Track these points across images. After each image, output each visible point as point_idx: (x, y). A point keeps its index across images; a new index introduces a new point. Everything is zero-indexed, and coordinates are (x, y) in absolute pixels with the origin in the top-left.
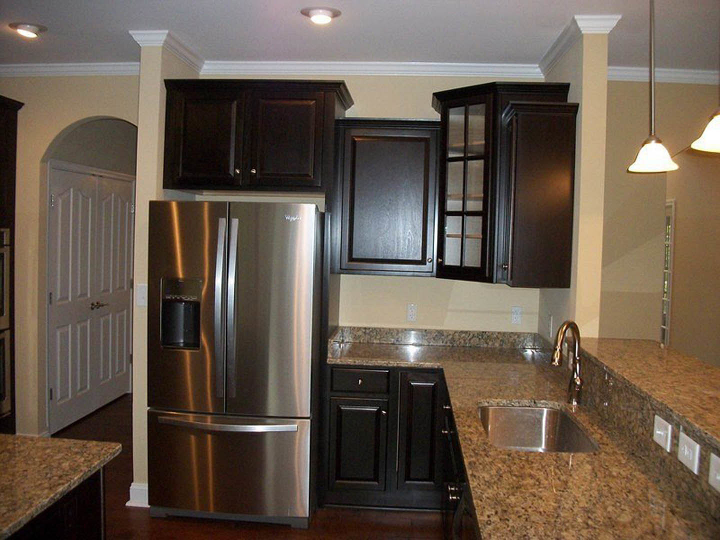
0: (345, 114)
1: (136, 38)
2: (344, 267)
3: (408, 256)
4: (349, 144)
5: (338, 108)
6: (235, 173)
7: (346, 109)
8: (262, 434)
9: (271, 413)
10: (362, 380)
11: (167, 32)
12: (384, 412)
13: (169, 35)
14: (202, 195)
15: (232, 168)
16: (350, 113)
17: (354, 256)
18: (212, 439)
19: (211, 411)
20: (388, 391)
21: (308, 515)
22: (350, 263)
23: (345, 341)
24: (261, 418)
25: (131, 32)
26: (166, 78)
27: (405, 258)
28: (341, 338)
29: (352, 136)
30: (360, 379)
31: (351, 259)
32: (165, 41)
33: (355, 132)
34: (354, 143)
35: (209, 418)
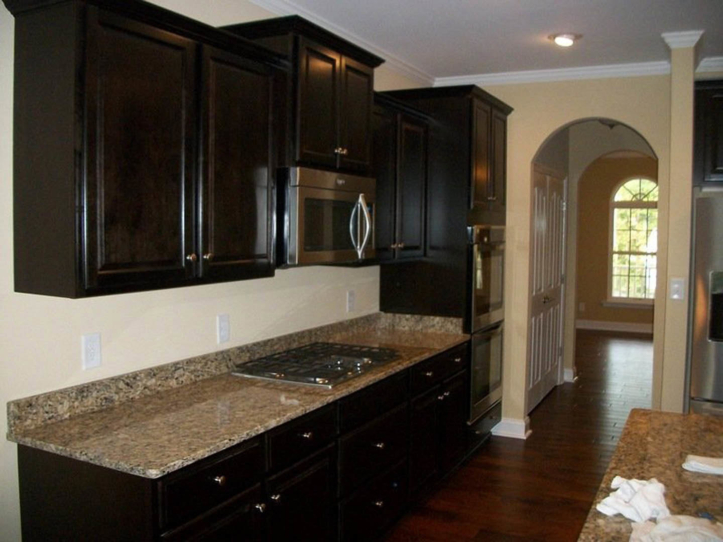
1: (667, 41)
11: (702, 31)
13: (703, 35)
25: (663, 35)
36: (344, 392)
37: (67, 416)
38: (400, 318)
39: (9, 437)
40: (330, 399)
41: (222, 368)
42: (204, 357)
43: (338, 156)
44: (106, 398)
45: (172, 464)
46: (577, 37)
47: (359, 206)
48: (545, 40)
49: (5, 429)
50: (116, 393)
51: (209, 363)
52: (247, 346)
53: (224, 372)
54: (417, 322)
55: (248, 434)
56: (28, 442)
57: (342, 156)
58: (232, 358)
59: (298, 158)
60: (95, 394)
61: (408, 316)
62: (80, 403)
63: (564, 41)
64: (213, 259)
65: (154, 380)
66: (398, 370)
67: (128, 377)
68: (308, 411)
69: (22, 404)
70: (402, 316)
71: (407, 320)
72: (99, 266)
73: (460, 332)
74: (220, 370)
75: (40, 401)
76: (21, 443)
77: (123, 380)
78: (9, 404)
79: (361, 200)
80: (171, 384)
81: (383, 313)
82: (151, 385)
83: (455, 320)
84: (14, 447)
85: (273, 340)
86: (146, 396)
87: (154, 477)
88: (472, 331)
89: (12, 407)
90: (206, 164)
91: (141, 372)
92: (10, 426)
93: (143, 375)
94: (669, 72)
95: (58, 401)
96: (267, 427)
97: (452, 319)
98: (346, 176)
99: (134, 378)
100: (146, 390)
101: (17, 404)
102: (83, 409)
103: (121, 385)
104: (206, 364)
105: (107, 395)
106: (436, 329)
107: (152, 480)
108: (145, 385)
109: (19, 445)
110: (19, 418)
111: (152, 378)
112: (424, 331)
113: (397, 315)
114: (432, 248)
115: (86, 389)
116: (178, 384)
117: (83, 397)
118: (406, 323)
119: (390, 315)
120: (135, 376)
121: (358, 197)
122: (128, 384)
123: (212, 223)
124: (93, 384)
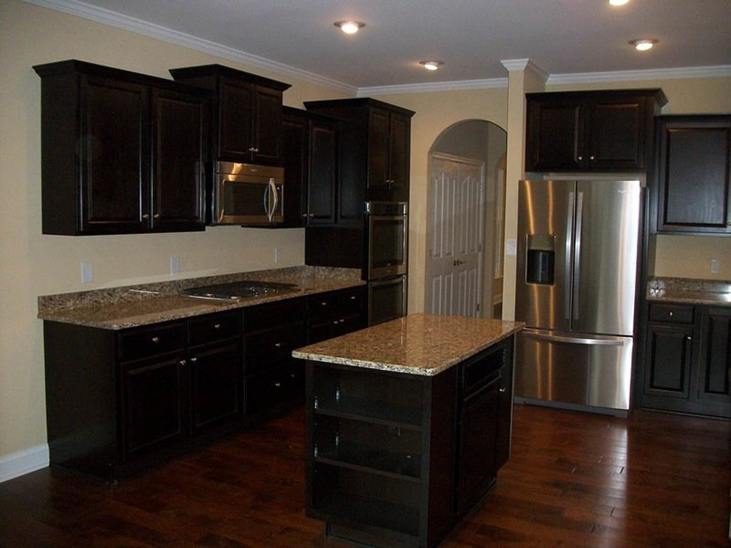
0: (660, 110)
1: (505, 65)
2: (660, 229)
3: (712, 221)
4: (665, 136)
5: (656, 106)
6: (578, 159)
7: (662, 106)
8: (591, 345)
9: (599, 331)
10: (672, 312)
11: (528, 59)
12: (689, 338)
13: (529, 62)
14: (549, 175)
15: (576, 155)
16: (665, 110)
17: (668, 221)
18: (553, 347)
19: (552, 327)
20: (693, 322)
21: (628, 408)
22: (665, 226)
23: (660, 288)
24: (592, 335)
25: (502, 62)
26: (527, 92)
27: (709, 222)
28: (657, 286)
29: (667, 129)
30: (671, 311)
31: (665, 223)
32: (527, 66)
33: (669, 125)
34: (669, 133)
35: (551, 333)
36: (245, 304)
37: (72, 308)
38: (318, 269)
39: (39, 316)
40: (235, 306)
41: (174, 292)
42: (161, 283)
43: (252, 153)
44: (96, 301)
45: (126, 324)
46: (440, 63)
47: (270, 187)
48: (417, 65)
49: (37, 312)
50: (103, 299)
51: (165, 287)
52: (192, 279)
53: (175, 294)
54: (330, 272)
55: (173, 317)
56: (50, 318)
57: (255, 153)
58: (181, 285)
59: (219, 155)
60: (89, 297)
61: (324, 268)
62: (80, 302)
63: (431, 67)
64: (161, 218)
65: (126, 294)
66: (293, 297)
67: (109, 290)
68: (217, 311)
69: (46, 298)
70: (320, 267)
71: (323, 270)
72: (89, 218)
73: (359, 279)
74: (173, 293)
75: (57, 298)
76: (46, 319)
77: (107, 292)
78: (39, 298)
79: (271, 182)
80: (138, 297)
81: (307, 266)
82: (125, 297)
83: (356, 270)
84: (42, 322)
85: (212, 277)
86: (121, 303)
87: (115, 329)
88: (369, 278)
89: (41, 299)
90: (155, 160)
91: (118, 288)
92: (39, 310)
93: (119, 290)
94: (507, 86)
95: (67, 299)
96: (186, 315)
97: (353, 269)
98: (258, 166)
99: (114, 291)
100: (122, 299)
101: (44, 298)
102: (82, 306)
103: (106, 294)
104: (162, 287)
105: (97, 299)
106: (343, 277)
107: (114, 331)
108: (121, 295)
109: (45, 321)
110: (45, 306)
111: (125, 292)
112: (335, 278)
113: (317, 268)
114: (342, 217)
115: (83, 294)
116: (143, 298)
117: (81, 299)
118: (323, 272)
119: (312, 267)
120: (114, 290)
121: (269, 180)
122: (109, 294)
123: (159, 195)
124: (88, 292)
